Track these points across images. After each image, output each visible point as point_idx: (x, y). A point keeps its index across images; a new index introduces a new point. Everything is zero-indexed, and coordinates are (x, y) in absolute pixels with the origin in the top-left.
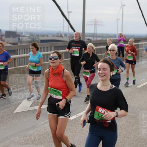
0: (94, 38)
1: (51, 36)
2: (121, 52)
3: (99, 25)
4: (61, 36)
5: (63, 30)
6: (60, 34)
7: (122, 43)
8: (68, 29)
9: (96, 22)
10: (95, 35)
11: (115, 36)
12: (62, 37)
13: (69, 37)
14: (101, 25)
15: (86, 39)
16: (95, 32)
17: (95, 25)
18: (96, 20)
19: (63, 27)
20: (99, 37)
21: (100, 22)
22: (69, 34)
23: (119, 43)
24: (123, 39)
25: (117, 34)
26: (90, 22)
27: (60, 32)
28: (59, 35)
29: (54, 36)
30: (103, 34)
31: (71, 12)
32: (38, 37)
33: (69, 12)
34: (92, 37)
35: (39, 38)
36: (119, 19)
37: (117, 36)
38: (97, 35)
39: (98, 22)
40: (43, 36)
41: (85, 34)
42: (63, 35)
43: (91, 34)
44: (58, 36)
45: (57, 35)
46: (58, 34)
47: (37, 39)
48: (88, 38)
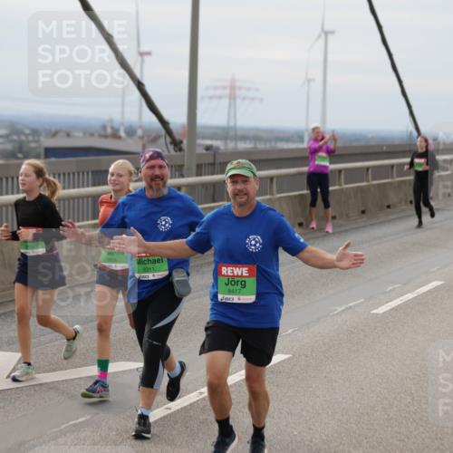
0: (226, 144)
1: (81, 134)
2: (319, 190)
3: (244, 98)
4: (116, 135)
5: (123, 113)
6: (112, 128)
7: (322, 161)
8: (140, 111)
9: (233, 88)
10: (232, 133)
11: (301, 139)
12: (119, 138)
13: (142, 138)
14: (253, 99)
15: (200, 145)
16: (232, 124)
17: (233, 97)
18: (233, 80)
19: (123, 105)
20: (244, 138)
21: (248, 89)
22: (140, 127)
23: (315, 161)
24: (324, 148)
25: (307, 130)
26: (216, 88)
27: (111, 121)
28: (109, 131)
29: (92, 135)
30: (258, 129)
31: (149, 54)
32: (36, 138)
33: (142, 54)
34: (221, 139)
35: (38, 141)
36: (314, 80)
37: (306, 138)
38: (239, 133)
39: (240, 88)
40: (54, 134)
41: (198, 130)
42: (122, 134)
43: (217, 128)
44: (105, 136)
45: (102, 132)
46: (104, 127)
47: (33, 145)
48: (209, 142)
